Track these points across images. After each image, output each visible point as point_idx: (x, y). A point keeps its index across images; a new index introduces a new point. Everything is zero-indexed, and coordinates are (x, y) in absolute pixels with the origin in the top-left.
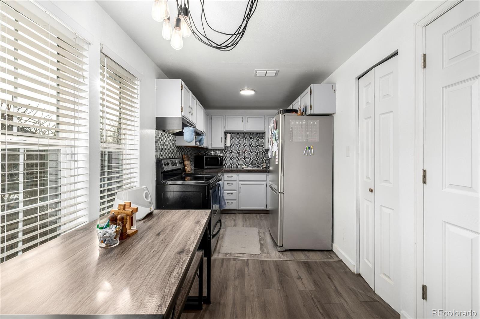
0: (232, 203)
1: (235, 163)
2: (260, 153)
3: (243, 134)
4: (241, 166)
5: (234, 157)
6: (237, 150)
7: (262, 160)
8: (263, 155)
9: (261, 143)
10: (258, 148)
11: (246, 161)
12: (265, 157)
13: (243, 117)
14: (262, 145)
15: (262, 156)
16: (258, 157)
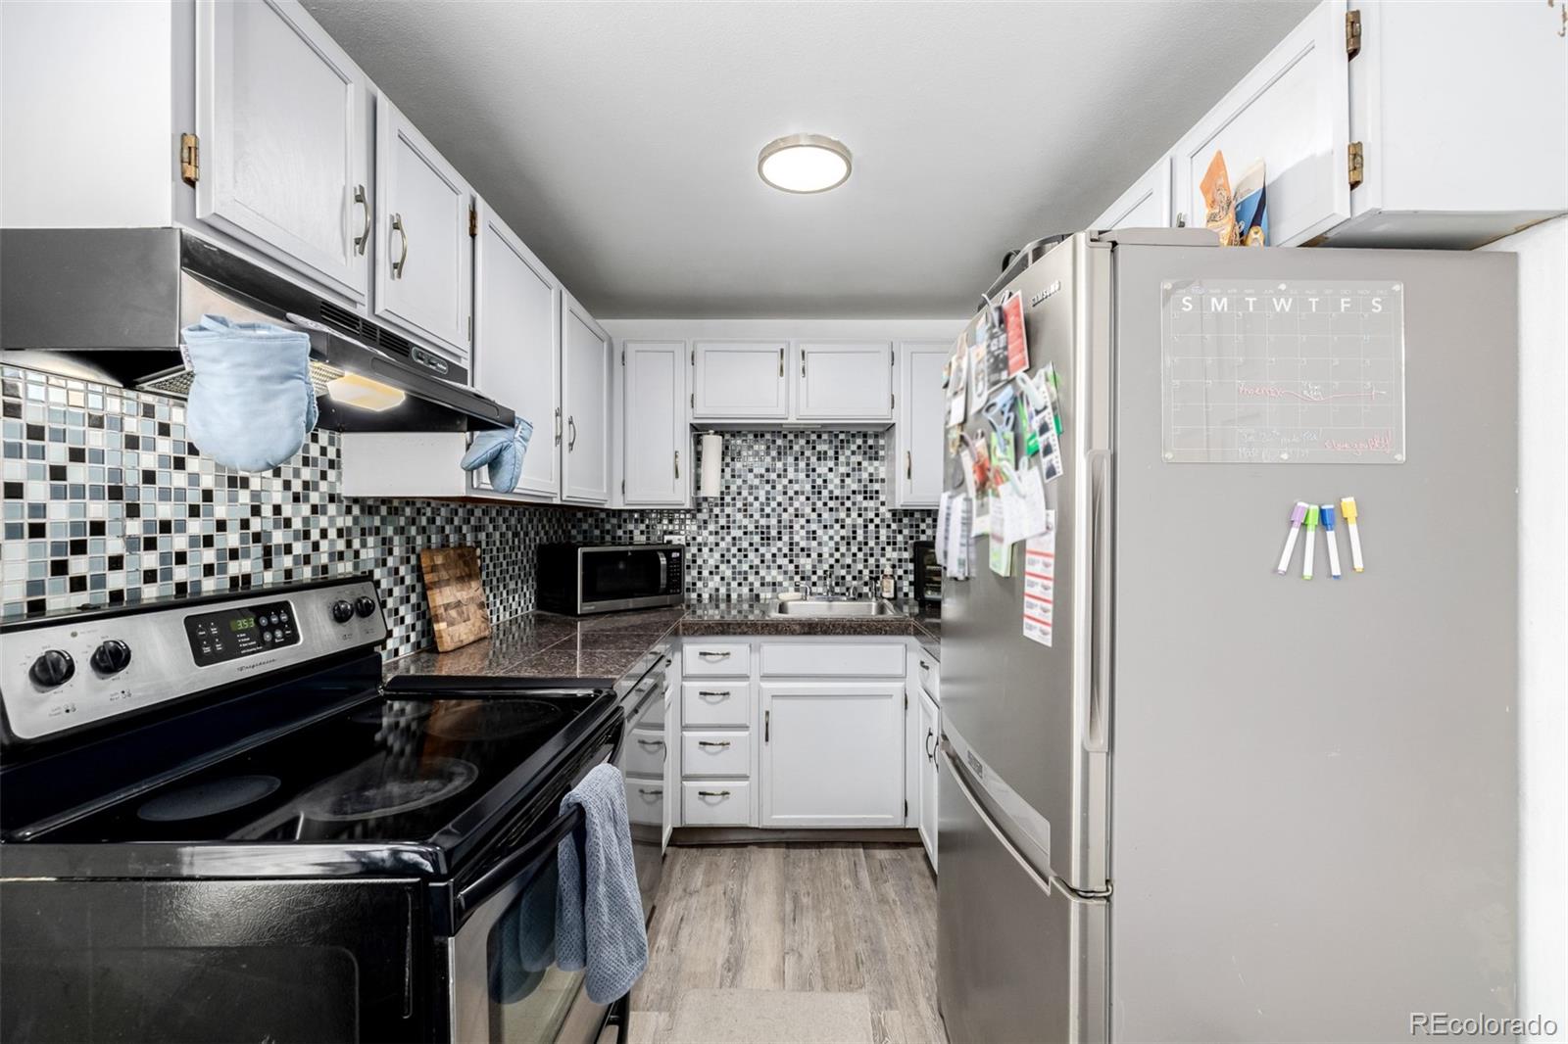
0: (725, 794)
1: (746, 579)
2: (866, 526)
3: (785, 436)
4: (774, 591)
5: (740, 550)
6: (757, 516)
7: (877, 560)
8: (883, 538)
9: (871, 481)
10: (854, 504)
11: (797, 567)
12: (889, 549)
13: (782, 351)
14: (877, 492)
15: (877, 544)
16: (854, 549)
